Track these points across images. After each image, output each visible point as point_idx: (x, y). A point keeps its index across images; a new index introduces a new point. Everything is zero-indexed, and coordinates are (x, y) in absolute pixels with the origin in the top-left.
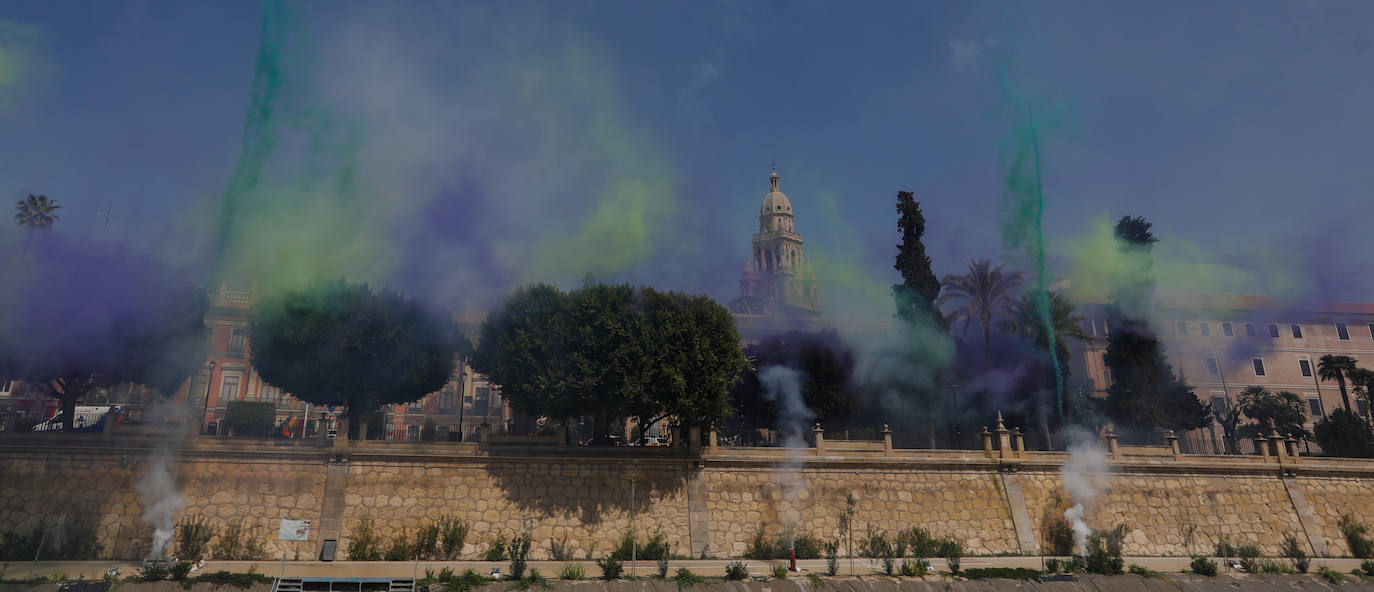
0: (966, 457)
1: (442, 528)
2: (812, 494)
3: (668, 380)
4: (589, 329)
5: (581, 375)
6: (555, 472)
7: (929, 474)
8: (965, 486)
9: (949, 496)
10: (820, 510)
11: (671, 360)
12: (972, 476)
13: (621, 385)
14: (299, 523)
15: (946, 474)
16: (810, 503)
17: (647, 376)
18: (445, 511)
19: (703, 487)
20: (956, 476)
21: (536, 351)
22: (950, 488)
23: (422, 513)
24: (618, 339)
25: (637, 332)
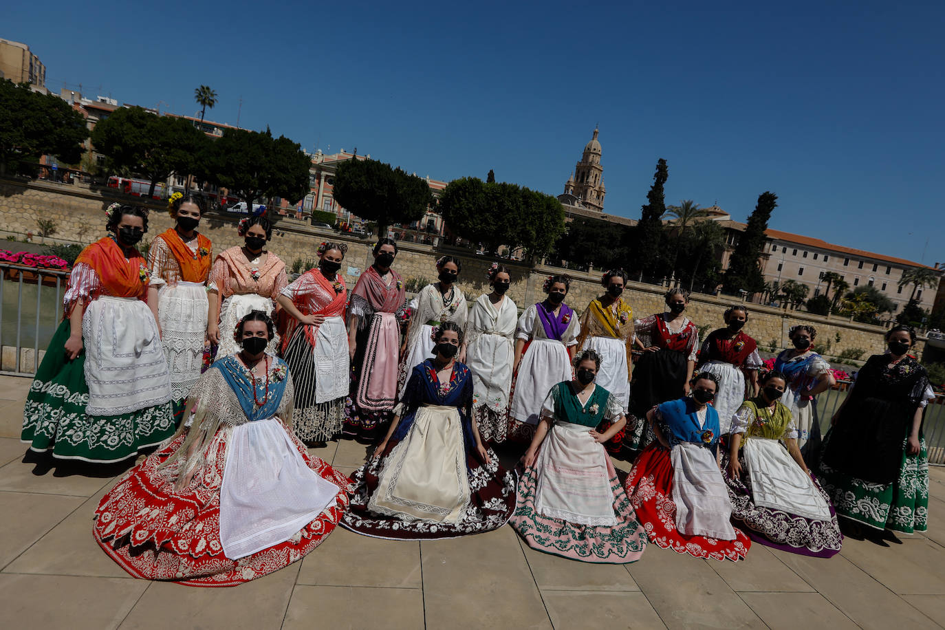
0: (653, 288)
1: (418, 280)
2: (582, 292)
3: (528, 233)
4: (496, 203)
5: (488, 224)
6: (470, 265)
7: (635, 292)
8: (648, 300)
9: (641, 302)
10: (584, 298)
11: (531, 223)
12: (653, 296)
13: (507, 231)
14: (356, 269)
15: (642, 293)
16: (580, 295)
17: (519, 228)
18: (420, 274)
19: (534, 281)
20: (646, 294)
21: (469, 210)
22: (642, 299)
23: (410, 273)
24: (509, 210)
25: (518, 208)
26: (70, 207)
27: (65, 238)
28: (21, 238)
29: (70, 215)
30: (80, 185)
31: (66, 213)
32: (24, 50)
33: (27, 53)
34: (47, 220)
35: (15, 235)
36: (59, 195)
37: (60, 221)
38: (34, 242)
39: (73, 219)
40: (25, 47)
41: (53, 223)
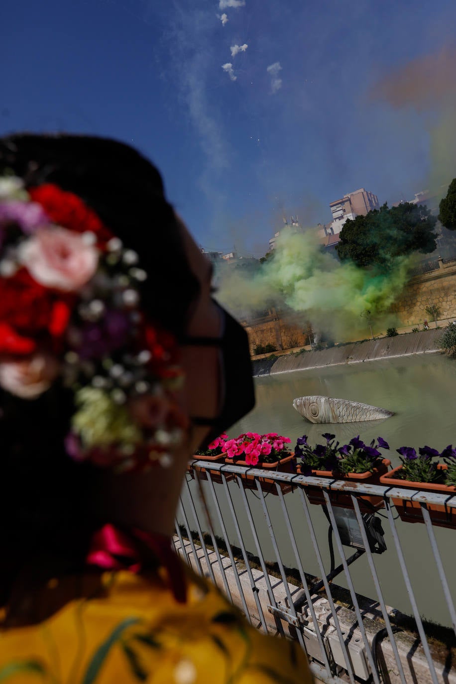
26: (443, 288)
27: (449, 317)
28: (421, 328)
29: (446, 295)
30: (445, 266)
31: (443, 295)
32: (363, 193)
33: (365, 193)
34: (431, 306)
35: (417, 327)
36: (433, 282)
37: (440, 304)
38: (431, 328)
39: (450, 298)
40: (362, 190)
41: (437, 307)
